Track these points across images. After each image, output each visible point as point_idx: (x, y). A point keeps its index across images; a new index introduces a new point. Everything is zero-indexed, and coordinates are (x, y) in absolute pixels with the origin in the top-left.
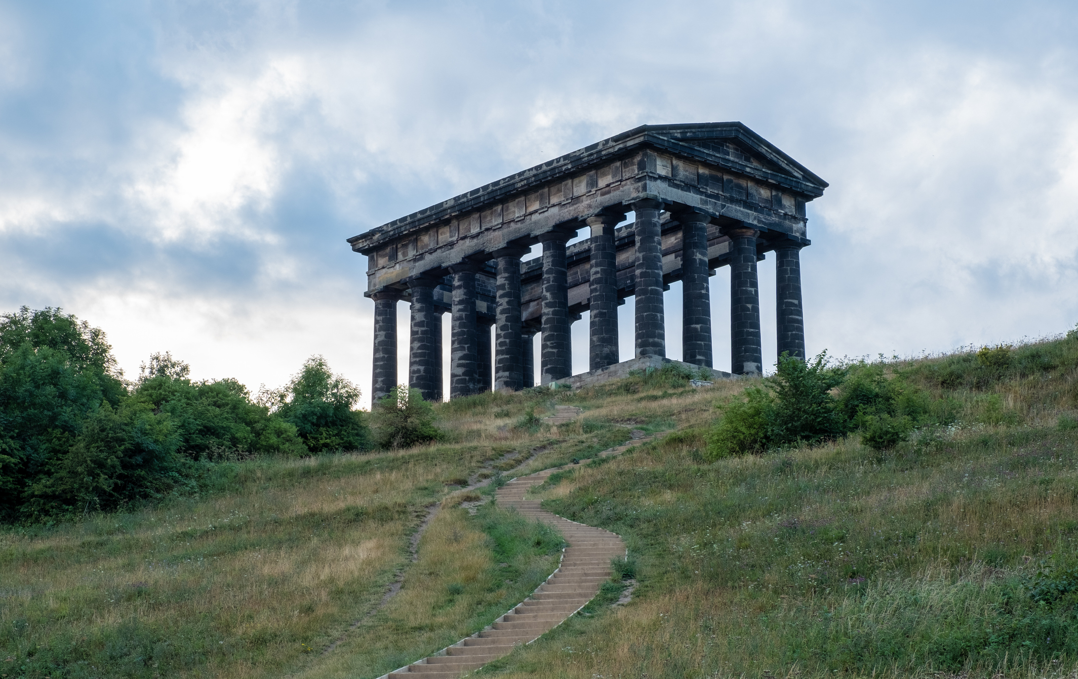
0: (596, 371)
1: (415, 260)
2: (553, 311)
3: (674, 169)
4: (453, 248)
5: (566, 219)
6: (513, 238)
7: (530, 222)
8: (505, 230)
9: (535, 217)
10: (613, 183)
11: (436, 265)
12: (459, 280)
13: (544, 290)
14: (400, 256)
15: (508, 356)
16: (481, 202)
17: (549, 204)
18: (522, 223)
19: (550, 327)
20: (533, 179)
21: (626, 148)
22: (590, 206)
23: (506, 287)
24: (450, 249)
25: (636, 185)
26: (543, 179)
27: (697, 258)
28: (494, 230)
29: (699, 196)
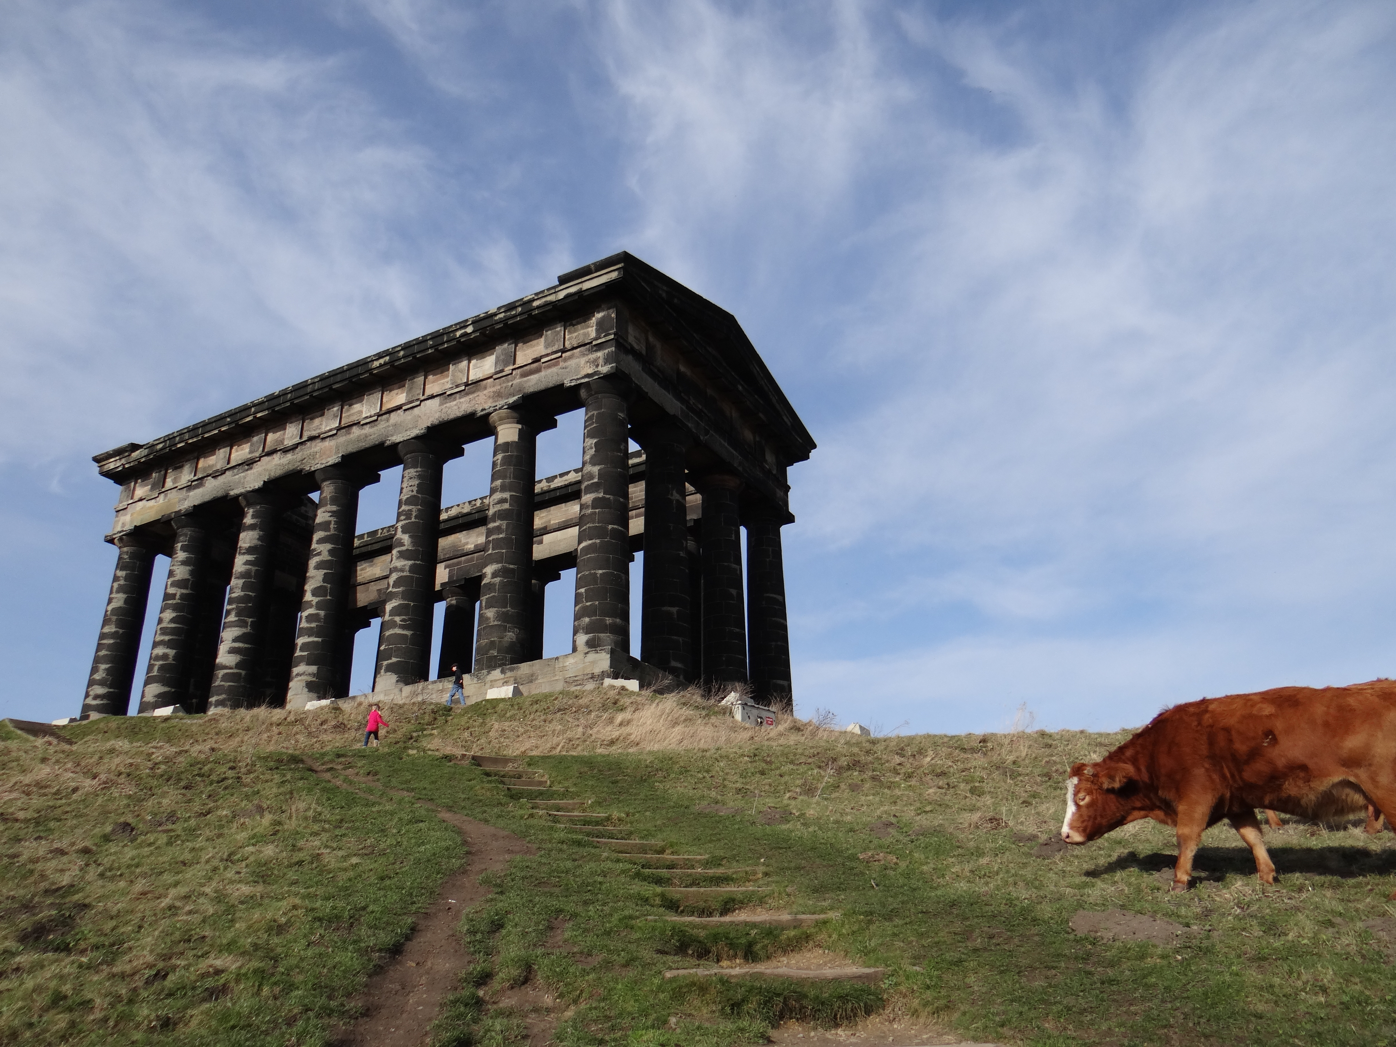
1: (189, 487)
2: (411, 566)
4: (251, 468)
5: (452, 416)
6: (354, 450)
7: (387, 424)
8: (342, 439)
9: (394, 417)
10: (547, 355)
11: (220, 493)
12: (253, 517)
13: (400, 530)
14: (169, 483)
15: (320, 640)
16: (307, 394)
17: (423, 395)
18: (372, 427)
19: (403, 592)
20: (402, 353)
21: (580, 292)
22: (498, 395)
23: (332, 526)
24: (247, 470)
25: (593, 356)
26: (418, 352)
28: (324, 439)
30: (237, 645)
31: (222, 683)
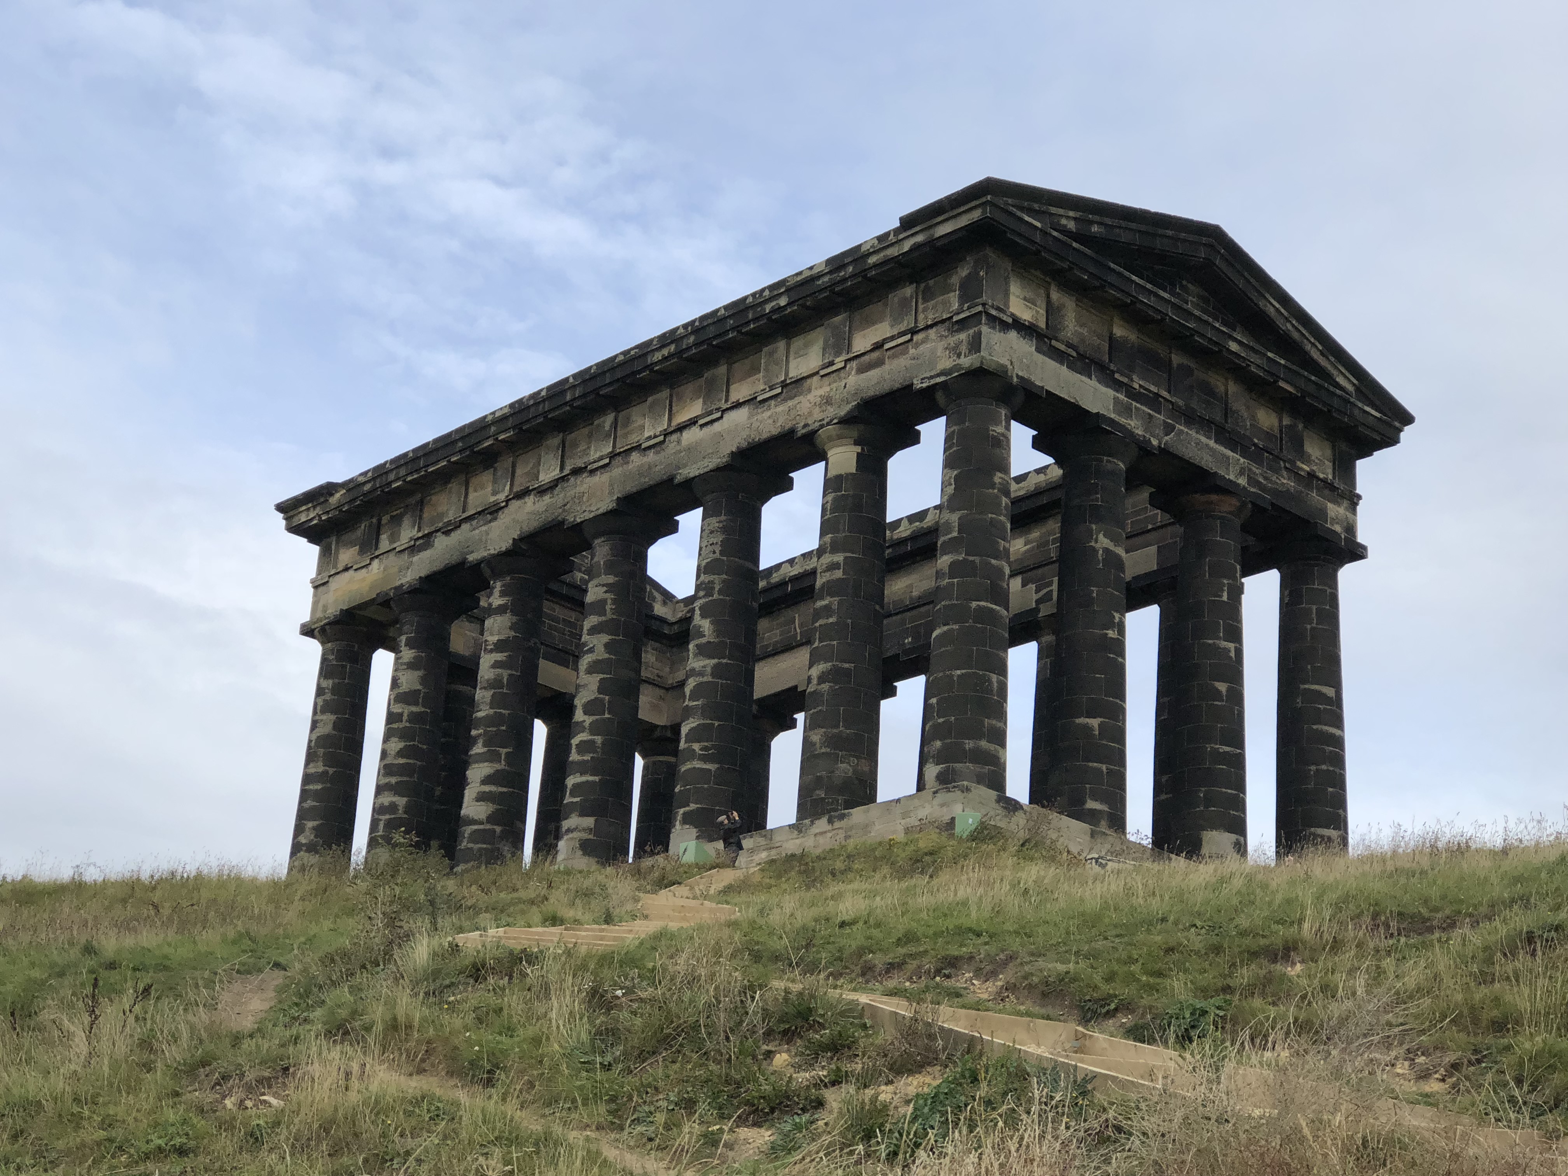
0: (812, 823)
1: (413, 549)
2: (715, 667)
3: (1051, 310)
4: (496, 519)
5: (765, 436)
6: (634, 490)
7: (678, 448)
8: (617, 471)
9: (690, 436)
10: (892, 338)
11: (455, 559)
12: (503, 594)
13: (697, 612)
14: (385, 544)
15: (596, 779)
16: (566, 404)
17: (726, 401)
18: (658, 453)
19: (703, 705)
20: (692, 339)
21: (930, 242)
22: (827, 401)
23: (609, 607)
24: (490, 521)
25: (952, 340)
26: (715, 337)
27: (1098, 546)
28: (592, 472)
29: (1111, 393)
30: (487, 788)
31: (470, 845)
